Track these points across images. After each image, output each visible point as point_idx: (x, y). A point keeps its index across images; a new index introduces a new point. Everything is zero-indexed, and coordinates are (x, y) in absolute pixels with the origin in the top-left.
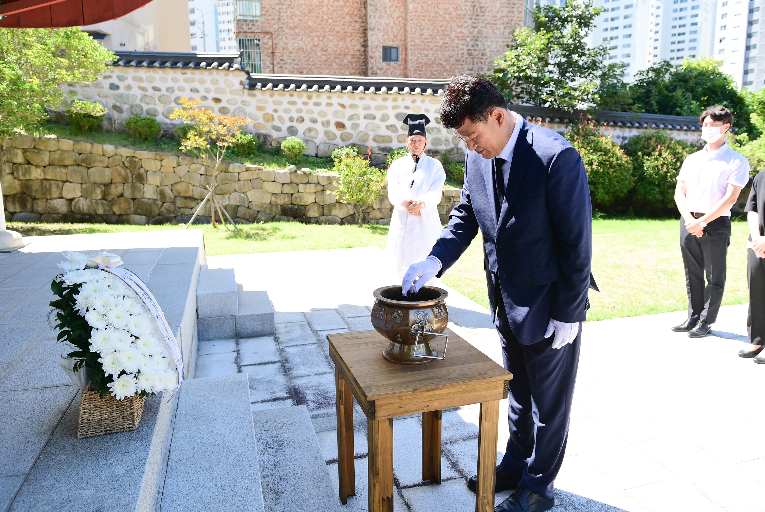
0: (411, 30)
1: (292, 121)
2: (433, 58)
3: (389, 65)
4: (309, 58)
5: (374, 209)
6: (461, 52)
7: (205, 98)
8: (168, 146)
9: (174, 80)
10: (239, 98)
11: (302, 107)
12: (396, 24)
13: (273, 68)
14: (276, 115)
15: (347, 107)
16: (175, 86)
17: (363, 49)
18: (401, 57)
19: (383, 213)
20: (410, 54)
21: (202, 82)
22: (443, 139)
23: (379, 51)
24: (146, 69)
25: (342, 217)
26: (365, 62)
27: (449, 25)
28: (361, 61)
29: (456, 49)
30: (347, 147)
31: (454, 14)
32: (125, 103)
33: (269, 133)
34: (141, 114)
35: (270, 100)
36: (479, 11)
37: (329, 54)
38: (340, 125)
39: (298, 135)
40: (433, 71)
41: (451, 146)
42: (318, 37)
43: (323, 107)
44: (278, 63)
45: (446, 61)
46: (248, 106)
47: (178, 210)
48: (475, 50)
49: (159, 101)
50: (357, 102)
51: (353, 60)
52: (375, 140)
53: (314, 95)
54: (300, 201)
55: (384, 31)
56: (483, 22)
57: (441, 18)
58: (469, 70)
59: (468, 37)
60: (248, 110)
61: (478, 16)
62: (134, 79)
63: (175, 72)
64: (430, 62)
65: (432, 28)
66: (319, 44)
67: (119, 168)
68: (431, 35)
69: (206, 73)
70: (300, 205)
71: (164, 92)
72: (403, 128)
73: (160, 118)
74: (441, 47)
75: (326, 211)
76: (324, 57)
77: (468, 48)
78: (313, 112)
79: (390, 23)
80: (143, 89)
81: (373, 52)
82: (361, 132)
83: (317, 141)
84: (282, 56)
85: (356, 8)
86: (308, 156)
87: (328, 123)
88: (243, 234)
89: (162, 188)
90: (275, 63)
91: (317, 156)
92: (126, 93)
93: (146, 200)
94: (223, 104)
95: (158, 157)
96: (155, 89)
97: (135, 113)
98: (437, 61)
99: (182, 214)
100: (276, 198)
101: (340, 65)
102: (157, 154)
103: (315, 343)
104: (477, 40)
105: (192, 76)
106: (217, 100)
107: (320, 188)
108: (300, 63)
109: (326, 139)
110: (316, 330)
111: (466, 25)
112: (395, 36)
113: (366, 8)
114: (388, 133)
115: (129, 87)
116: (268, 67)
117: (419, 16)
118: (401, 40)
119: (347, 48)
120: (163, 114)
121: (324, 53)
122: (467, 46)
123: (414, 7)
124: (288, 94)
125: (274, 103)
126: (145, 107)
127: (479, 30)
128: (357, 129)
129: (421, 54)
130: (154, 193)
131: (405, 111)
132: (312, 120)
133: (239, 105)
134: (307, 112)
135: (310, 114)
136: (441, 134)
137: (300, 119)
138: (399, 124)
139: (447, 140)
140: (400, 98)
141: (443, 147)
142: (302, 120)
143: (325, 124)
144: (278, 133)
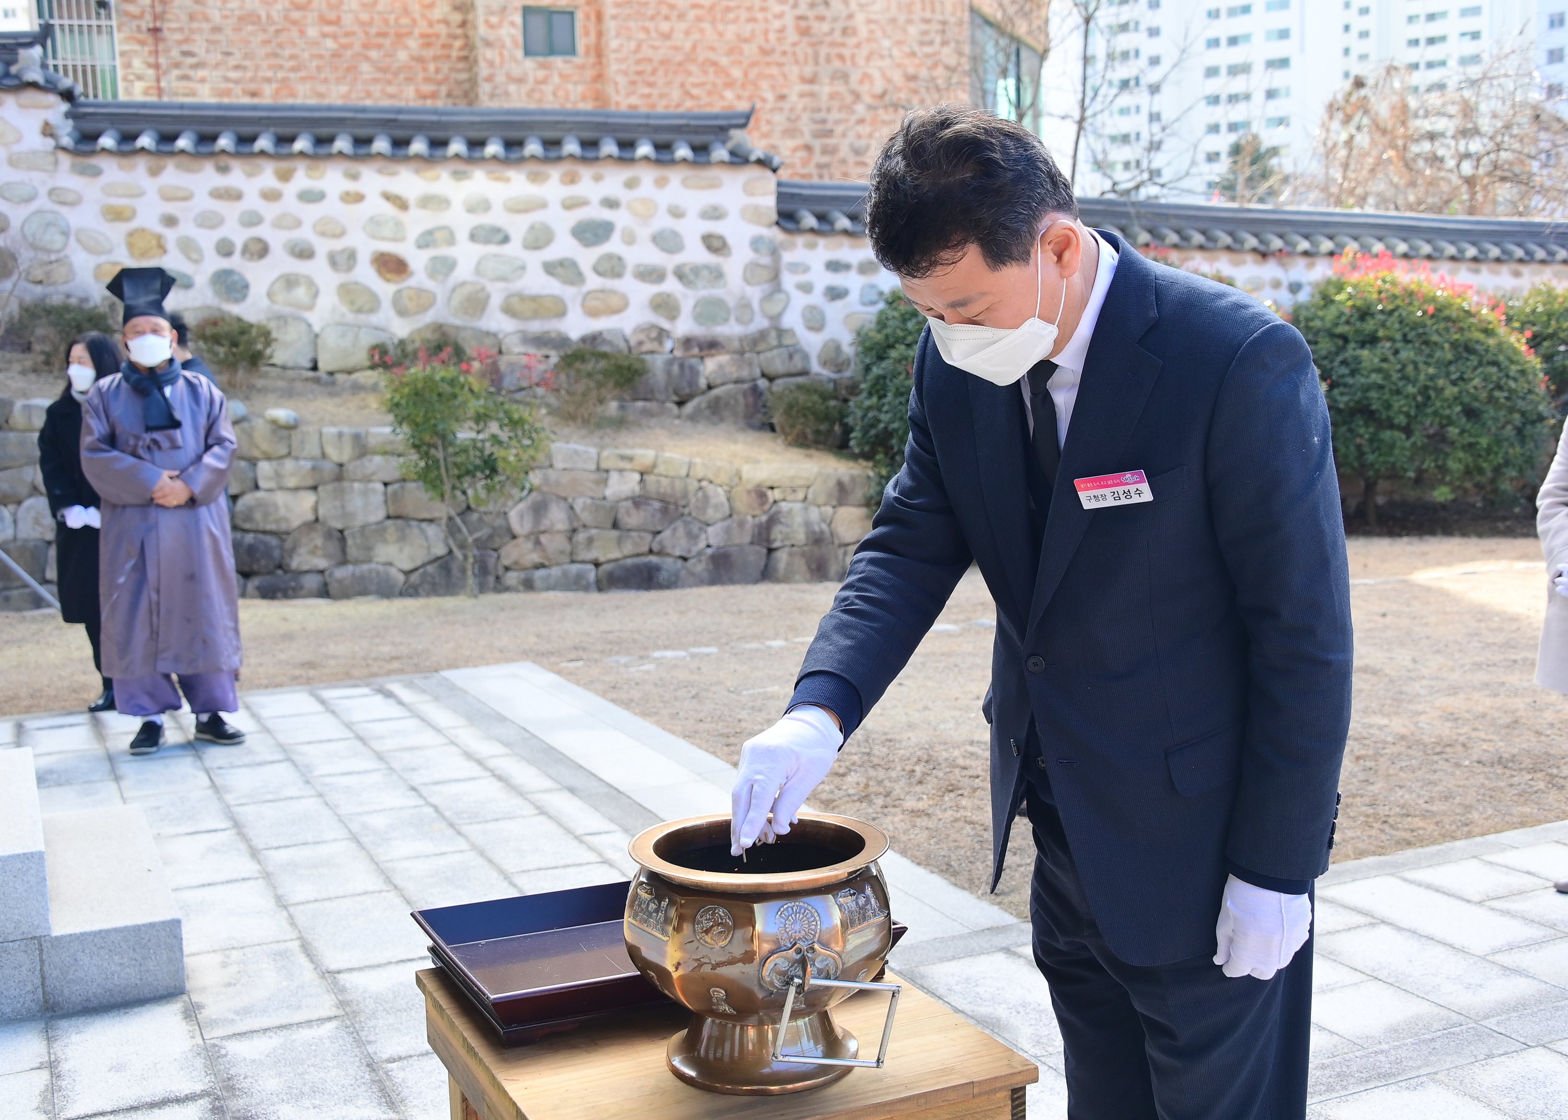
1: (229, 254)
2: (688, 45)
3: (544, 66)
4: (280, 45)
5: (514, 537)
6: (777, 24)
10: (39, 180)
11: (261, 206)
13: (158, 80)
14: (171, 236)
15: (412, 202)
17: (457, 18)
18: (581, 43)
19: (544, 550)
20: (613, 33)
22: (731, 302)
23: (513, 24)
25: (408, 566)
26: (465, 58)
28: (455, 54)
29: (760, 16)
35: (150, 185)
38: (391, 265)
39: (249, 300)
40: (688, 87)
41: (760, 323)
43: (332, 207)
45: (730, 52)
46: (73, 204)
48: (821, 18)
50: (445, 188)
51: (429, 53)
52: (508, 310)
53: (301, 166)
54: (265, 517)
58: (804, 80)
60: (75, 218)
64: (679, 58)
70: (265, 532)
72: (601, 269)
74: (712, 8)
75: (352, 552)
77: (799, 12)
78: (298, 224)
81: (492, 27)
82: (463, 284)
83: (317, 318)
86: (288, 365)
87: (351, 256)
90: (164, 62)
91: (315, 368)
98: (702, 55)
101: (384, 70)
103: (329, 1019)
107: (329, 474)
108: (247, 63)
109: (344, 309)
110: (333, 967)
114: (552, 286)
116: (140, 78)
119: (406, 11)
121: (328, 29)
124: (211, 165)
125: (165, 194)
128: (447, 275)
129: (646, 30)
131: (607, 215)
132: (297, 250)
133: (42, 202)
134: (279, 224)
135: (289, 228)
136: (725, 285)
137: (256, 247)
138: (586, 258)
139: (745, 305)
140: (586, 173)
141: (731, 330)
142: (258, 250)
143: (342, 260)
144: (182, 293)
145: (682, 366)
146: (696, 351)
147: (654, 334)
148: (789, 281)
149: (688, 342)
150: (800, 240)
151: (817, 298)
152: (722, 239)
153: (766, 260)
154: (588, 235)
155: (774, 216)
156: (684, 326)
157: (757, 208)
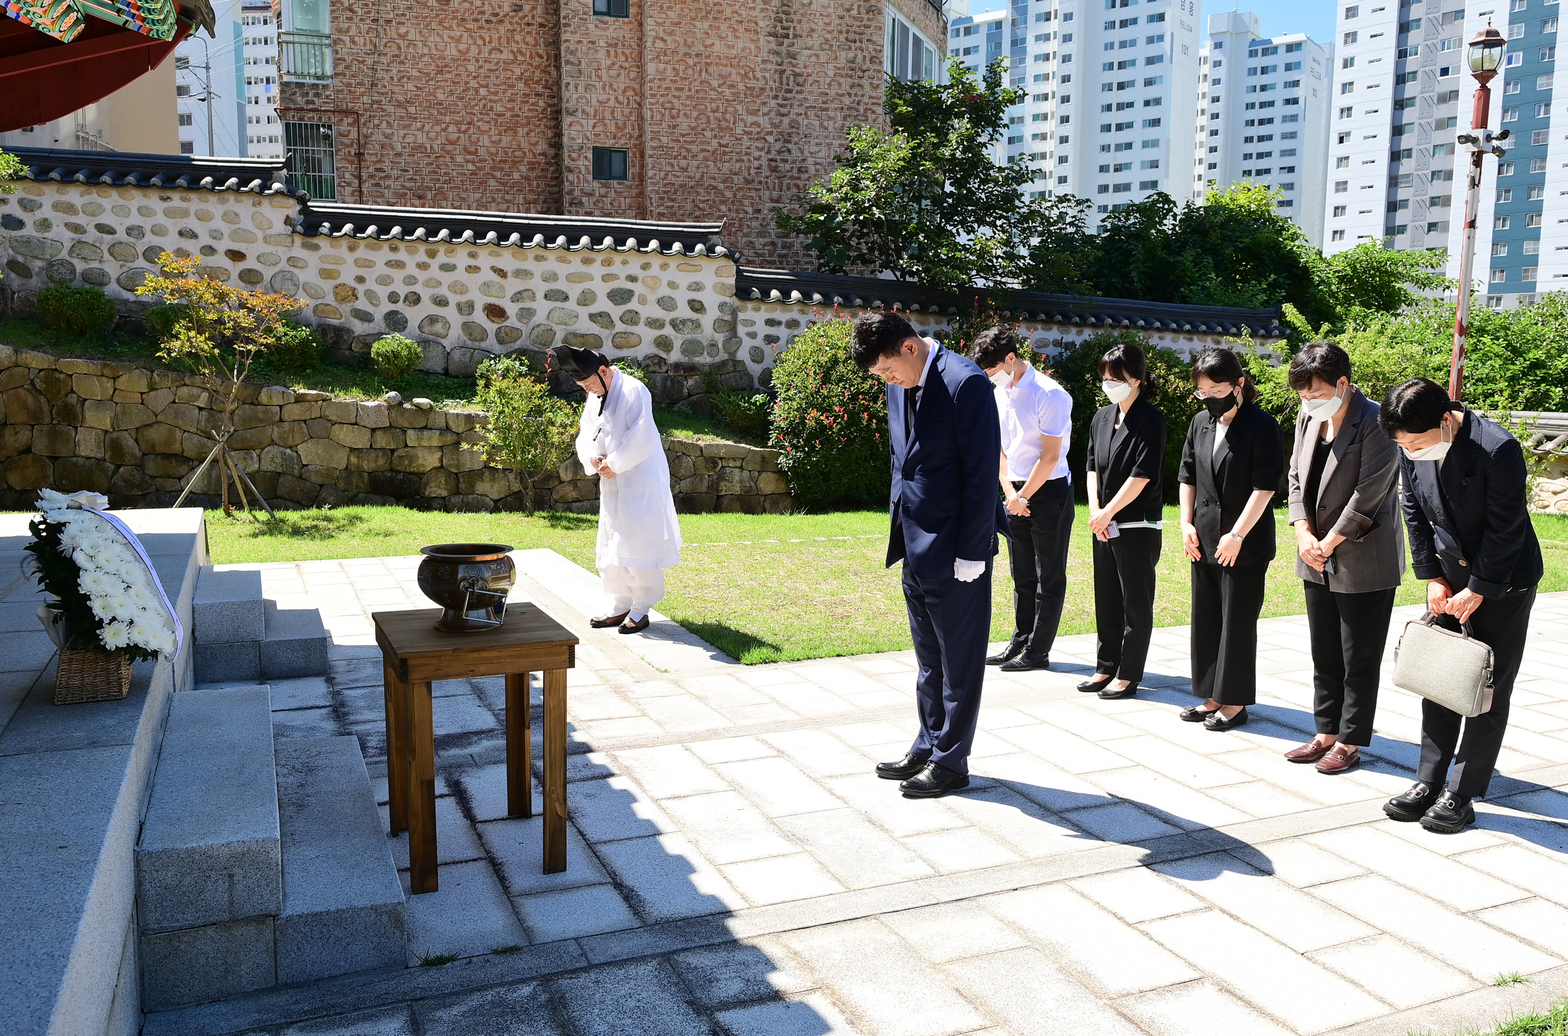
0: (652, 117)
1: (396, 302)
2: (698, 176)
3: (605, 186)
4: (438, 167)
5: (561, 482)
6: (756, 164)
7: (209, 250)
8: (130, 350)
9: (143, 211)
10: (283, 253)
11: (417, 272)
12: (621, 103)
13: (360, 186)
14: (361, 289)
15: (509, 274)
16: (147, 224)
17: (552, 152)
18: (631, 171)
19: (580, 490)
20: (650, 166)
21: (203, 217)
22: (705, 344)
23: (586, 157)
24: (83, 189)
25: (496, 497)
26: (557, 178)
27: (731, 109)
28: (549, 175)
29: (745, 158)
30: (508, 356)
31: (741, 86)
32: (36, 258)
33: (347, 325)
34: (71, 281)
35: (349, 257)
36: (791, 84)
37: (481, 161)
38: (495, 312)
39: (407, 330)
41: (723, 356)
42: (457, 123)
43: (460, 275)
44: (371, 177)
45: (724, 181)
46: (302, 267)
47: (150, 481)
48: (785, 161)
49: (111, 254)
50: (530, 264)
51: (533, 175)
53: (442, 249)
54: (411, 462)
55: (595, 116)
56: (801, 105)
57: (713, 95)
58: (772, 200)
59: (771, 133)
60: (302, 276)
61: (790, 91)
62: (56, 206)
63: (145, 196)
64: (692, 184)
65: (695, 114)
66: (459, 138)
67: (22, 392)
68: (693, 129)
69: (213, 198)
70: (411, 473)
71: (121, 235)
72: (625, 319)
73: (112, 289)
74: (714, 152)
75: (462, 486)
76: (471, 167)
77: (770, 157)
78: (439, 284)
79: (608, 100)
80: (77, 229)
81: (573, 160)
82: (539, 326)
83: (447, 343)
84: (380, 161)
85: (537, 67)
86: (427, 373)
87: (471, 306)
88: (286, 527)
89: (115, 435)
90: (364, 175)
91: (446, 372)
92: (39, 235)
93: (81, 461)
94: (250, 263)
95: (107, 372)
96: (102, 228)
97: (57, 277)
98: (707, 182)
99: (158, 490)
100: (358, 457)
101: (504, 184)
102: (105, 366)
104: (789, 142)
105: (184, 205)
106: (236, 256)
107: (450, 438)
108: (417, 177)
109: (465, 338)
111: (766, 110)
112: (618, 128)
113: (558, 67)
114: (594, 329)
115: (45, 224)
116: (349, 184)
117: (668, 88)
118: (631, 137)
119: (520, 149)
120: (118, 281)
121: (468, 157)
122: (768, 152)
123: (657, 70)
124: (386, 246)
125: (357, 262)
126: (80, 266)
127: (792, 121)
128: (530, 320)
129: (673, 166)
130: (98, 447)
131: (629, 286)
132: (437, 300)
133: (284, 265)
134: (427, 283)
135: (433, 287)
136: (702, 331)
137: (412, 298)
138: (616, 312)
139: (713, 345)
140: (616, 259)
141: (705, 359)
142: (414, 299)
143: (464, 307)
144: (366, 325)
145: (673, 381)
146: (681, 372)
147: (656, 361)
148: (742, 331)
149: (677, 366)
150: (750, 305)
151: (759, 342)
152: (700, 302)
153: (728, 318)
154: (617, 298)
155: (734, 290)
156: (675, 356)
157: (723, 284)
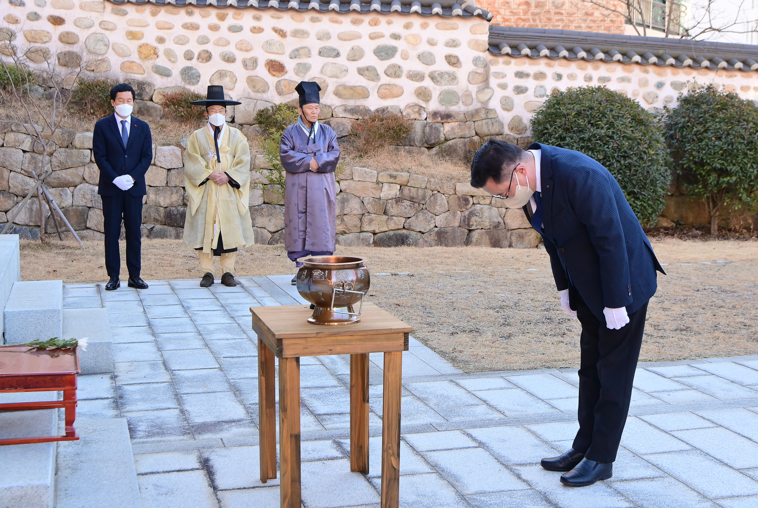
1: (190, 59)
7: (34, 17)
10: (95, 17)
11: (209, 33)
14: (161, 48)
15: (288, 34)
22: (460, 94)
25: (273, 229)
33: (149, 80)
35: (152, 21)
38: (276, 67)
39: (200, 84)
41: (476, 105)
43: (246, 35)
46: (111, 30)
50: (306, 26)
52: (337, 94)
53: (231, 13)
60: (114, 37)
72: (389, 73)
78: (228, 43)
83: (235, 95)
87: (255, 62)
94: (68, 27)
100: (156, 194)
106: (57, 21)
109: (250, 90)
114: (362, 81)
124: (183, 11)
125: (159, 26)
128: (305, 73)
131: (393, 43)
132: (226, 57)
133: (96, 29)
134: (217, 43)
135: (223, 46)
136: (457, 83)
137: (205, 56)
139: (468, 95)
140: (383, 19)
141: (458, 108)
142: (207, 57)
143: (249, 63)
144: (165, 79)
145: (431, 128)
146: (439, 119)
147: (416, 109)
148: (493, 82)
149: (435, 114)
150: (501, 60)
151: (509, 92)
152: (456, 57)
153: (481, 70)
154: (383, 54)
155: (487, 46)
156: (434, 105)
157: (477, 41)
